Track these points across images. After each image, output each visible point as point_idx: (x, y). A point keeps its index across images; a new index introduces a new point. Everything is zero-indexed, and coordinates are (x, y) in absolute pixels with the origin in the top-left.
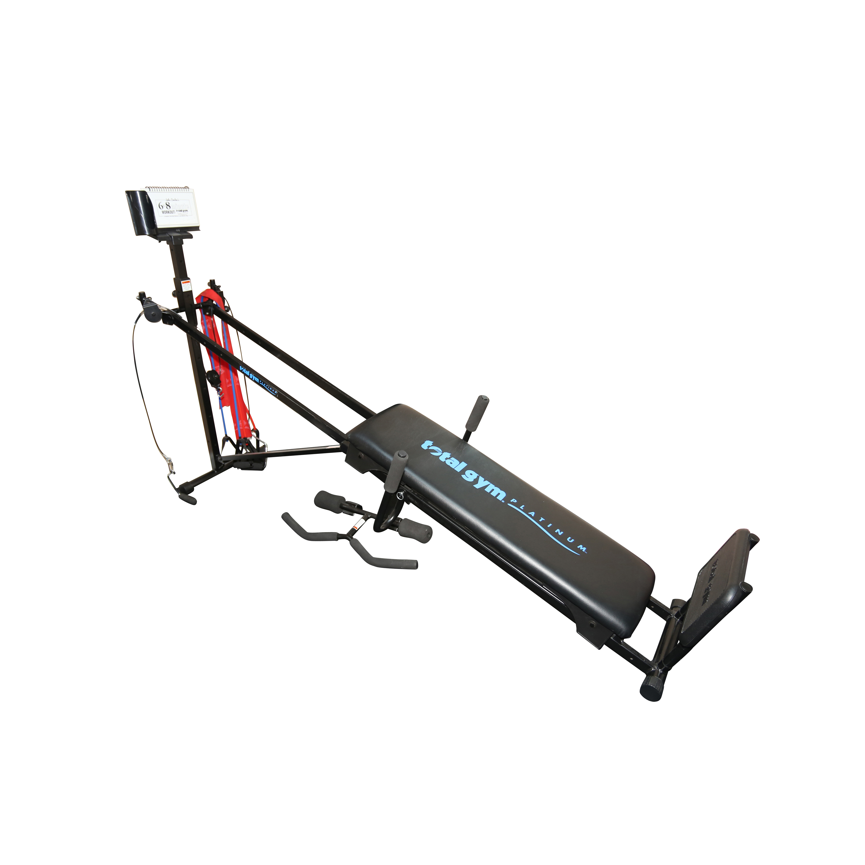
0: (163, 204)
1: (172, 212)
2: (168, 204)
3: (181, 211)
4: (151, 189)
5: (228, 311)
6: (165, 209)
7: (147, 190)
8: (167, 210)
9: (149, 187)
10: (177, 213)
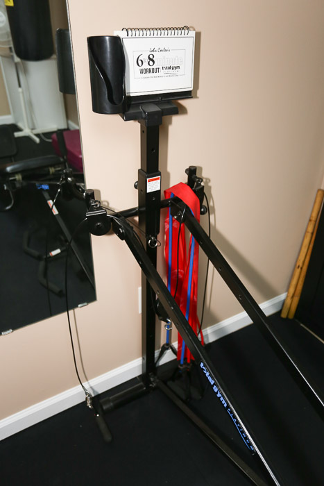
0: (145, 57)
1: (155, 71)
2: (151, 57)
3: (170, 68)
4: (130, 32)
5: (202, 213)
6: (146, 66)
7: (122, 34)
8: (149, 67)
9: (127, 30)
10: (162, 72)
